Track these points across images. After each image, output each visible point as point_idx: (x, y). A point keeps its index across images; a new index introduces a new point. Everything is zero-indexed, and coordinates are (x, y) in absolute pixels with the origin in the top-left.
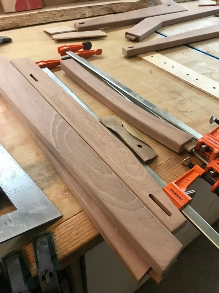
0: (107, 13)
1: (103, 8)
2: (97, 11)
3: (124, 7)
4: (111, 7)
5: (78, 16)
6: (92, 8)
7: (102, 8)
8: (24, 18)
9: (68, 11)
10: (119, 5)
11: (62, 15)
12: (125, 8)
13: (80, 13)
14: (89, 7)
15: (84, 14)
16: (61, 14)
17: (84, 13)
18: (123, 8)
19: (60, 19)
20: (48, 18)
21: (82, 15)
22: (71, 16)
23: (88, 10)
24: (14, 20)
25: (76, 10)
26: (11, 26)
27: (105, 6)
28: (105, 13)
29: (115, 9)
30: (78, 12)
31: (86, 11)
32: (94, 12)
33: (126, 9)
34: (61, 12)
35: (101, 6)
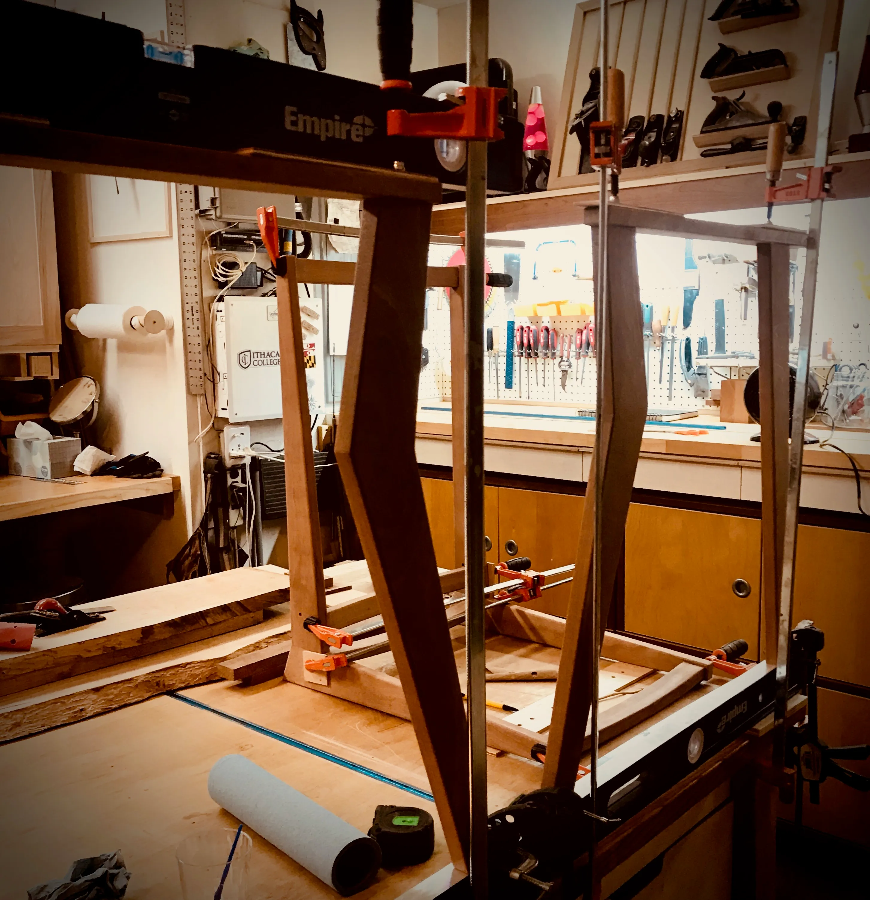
0: (149, 694)
1: (137, 686)
2: (117, 696)
3: (198, 672)
4: (158, 680)
5: (64, 719)
6: (105, 689)
7: (131, 685)
9: (35, 711)
11: (17, 725)
12: (198, 675)
13: (69, 709)
14: (96, 690)
15: (82, 710)
16: (13, 722)
17: (81, 707)
18: (194, 676)
21: (76, 712)
22: (43, 723)
25: (59, 704)
27: (143, 679)
28: (140, 697)
29: (171, 681)
30: (64, 708)
31: (85, 702)
32: (111, 700)
34: (14, 716)
35: (130, 680)
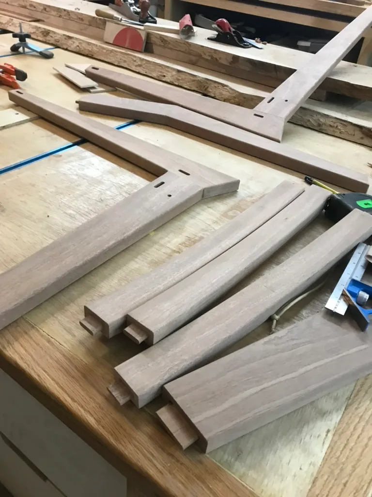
0: (196, 89)
1: (194, 81)
2: (182, 79)
3: (225, 93)
4: (206, 85)
5: (154, 75)
7: (193, 79)
8: (105, 51)
10: (220, 87)
13: (161, 72)
15: (164, 76)
17: (165, 74)
18: (221, 94)
19: (133, 68)
20: (125, 61)
21: (161, 75)
22: (147, 71)
23: (174, 73)
24: (95, 49)
25: (160, 67)
26: (87, 53)
27: (199, 79)
28: (191, 87)
30: (160, 70)
31: (169, 74)
32: (178, 80)
33: (223, 96)
35: (194, 76)
